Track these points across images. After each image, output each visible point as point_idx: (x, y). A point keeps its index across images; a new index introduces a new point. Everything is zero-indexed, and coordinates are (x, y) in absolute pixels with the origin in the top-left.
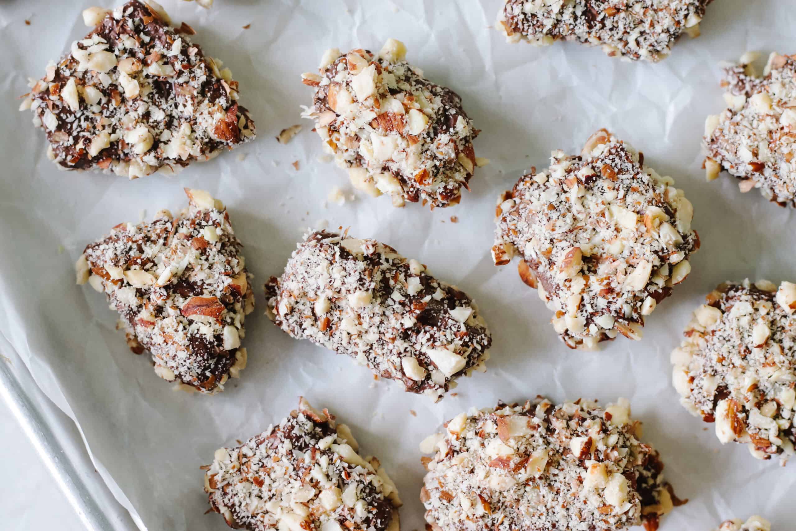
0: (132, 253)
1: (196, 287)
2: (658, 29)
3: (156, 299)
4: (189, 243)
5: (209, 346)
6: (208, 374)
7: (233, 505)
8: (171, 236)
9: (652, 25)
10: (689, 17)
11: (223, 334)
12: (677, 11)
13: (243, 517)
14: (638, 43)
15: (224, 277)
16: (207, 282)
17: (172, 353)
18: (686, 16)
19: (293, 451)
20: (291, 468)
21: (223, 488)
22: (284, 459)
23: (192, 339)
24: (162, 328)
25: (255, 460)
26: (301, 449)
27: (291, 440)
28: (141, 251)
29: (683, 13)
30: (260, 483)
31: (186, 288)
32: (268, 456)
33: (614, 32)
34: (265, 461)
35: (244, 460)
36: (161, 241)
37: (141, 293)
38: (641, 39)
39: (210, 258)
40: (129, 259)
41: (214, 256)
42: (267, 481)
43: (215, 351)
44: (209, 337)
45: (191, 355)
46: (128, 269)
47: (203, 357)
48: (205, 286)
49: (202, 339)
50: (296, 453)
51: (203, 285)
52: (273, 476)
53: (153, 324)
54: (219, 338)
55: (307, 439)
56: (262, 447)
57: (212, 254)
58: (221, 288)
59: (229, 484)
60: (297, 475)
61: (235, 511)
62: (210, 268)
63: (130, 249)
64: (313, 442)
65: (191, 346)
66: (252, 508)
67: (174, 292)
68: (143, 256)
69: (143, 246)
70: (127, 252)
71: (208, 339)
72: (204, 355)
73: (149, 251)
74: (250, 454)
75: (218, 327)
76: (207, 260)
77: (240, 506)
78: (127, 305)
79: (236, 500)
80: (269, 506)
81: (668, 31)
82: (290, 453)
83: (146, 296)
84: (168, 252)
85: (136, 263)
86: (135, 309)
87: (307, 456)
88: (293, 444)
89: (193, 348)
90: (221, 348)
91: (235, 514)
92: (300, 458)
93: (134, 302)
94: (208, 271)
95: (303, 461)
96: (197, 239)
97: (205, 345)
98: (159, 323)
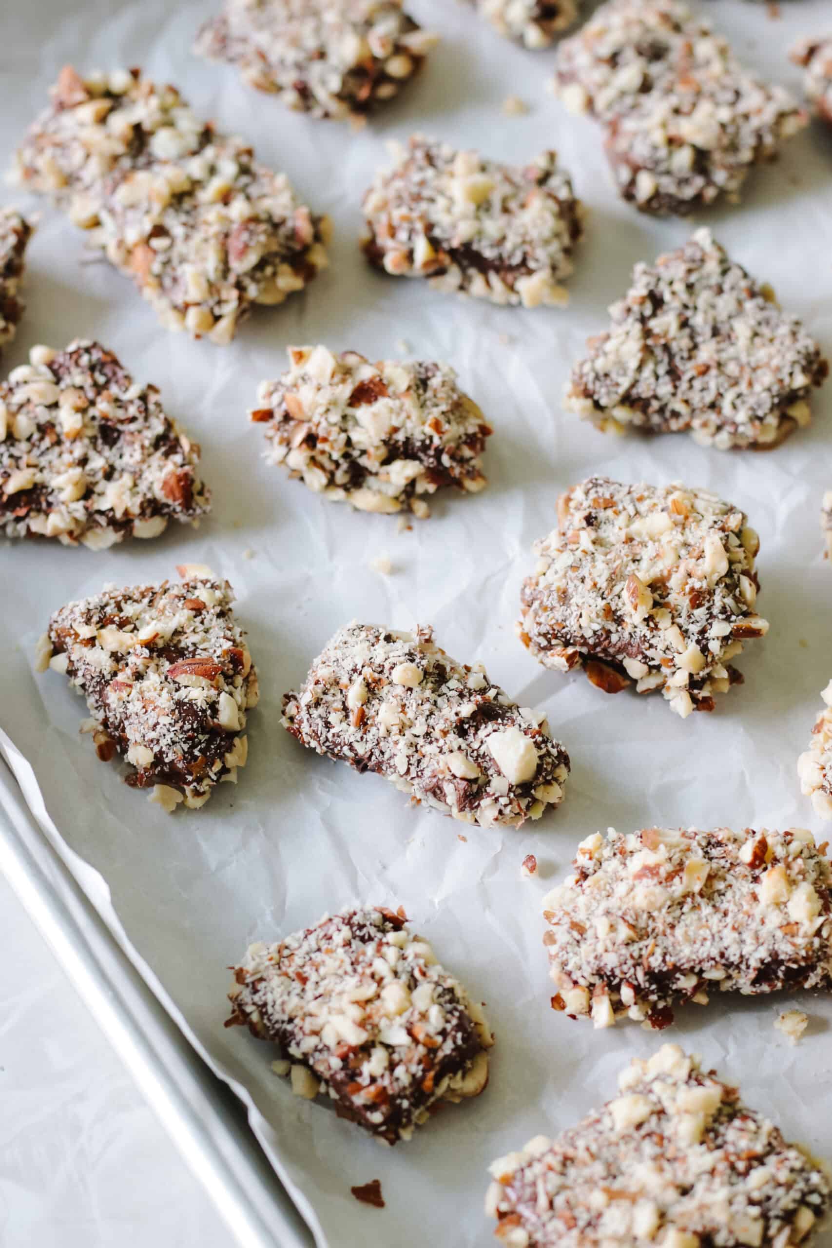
0: (108, 610)
1: (186, 652)
2: (758, 388)
3: (136, 661)
4: (180, 605)
5: (200, 714)
6: (196, 752)
7: (265, 1005)
8: (158, 596)
9: (750, 384)
10: (794, 376)
11: (218, 702)
12: (778, 369)
13: (277, 1022)
14: (734, 407)
15: (222, 641)
16: (201, 647)
17: (151, 722)
18: (791, 374)
19: (353, 941)
20: (348, 961)
21: (253, 983)
22: (341, 951)
23: (179, 704)
24: (141, 692)
25: (301, 953)
26: (363, 940)
27: (351, 928)
28: (120, 610)
29: (787, 370)
30: (304, 980)
31: (174, 652)
32: (319, 950)
33: (705, 393)
34: (313, 956)
35: (286, 952)
36: (146, 601)
37: (117, 657)
38: (738, 402)
39: (206, 621)
40: (105, 616)
41: (211, 620)
42: (313, 977)
43: (207, 723)
44: (201, 703)
45: (176, 722)
46: (102, 627)
47: (192, 724)
48: (199, 651)
49: (191, 705)
50: (356, 944)
51: (195, 650)
52: (322, 971)
53: (130, 686)
54: (213, 706)
55: (373, 931)
56: (312, 938)
57: (208, 617)
58: (219, 653)
59: (261, 979)
60: (355, 971)
61: (266, 1013)
62: (206, 631)
63: (106, 605)
64: (379, 935)
65: (177, 711)
66: (289, 1008)
67: (158, 656)
68: (122, 615)
69: (123, 604)
70: (103, 608)
71: (199, 705)
72: (193, 722)
73: (129, 610)
74: (294, 945)
75: (213, 692)
76: (202, 623)
77: (273, 1006)
78: (98, 670)
79: (269, 998)
80: (312, 1007)
81: (769, 390)
82: (348, 944)
83: (123, 662)
84: (154, 612)
85: (113, 622)
86: (108, 677)
87: (370, 948)
88: (353, 933)
89: (179, 712)
90: (215, 720)
91: (266, 1017)
92: (360, 950)
93: (107, 665)
94: (203, 634)
95: (364, 954)
96: (191, 601)
97: (195, 713)
98: (137, 685)
